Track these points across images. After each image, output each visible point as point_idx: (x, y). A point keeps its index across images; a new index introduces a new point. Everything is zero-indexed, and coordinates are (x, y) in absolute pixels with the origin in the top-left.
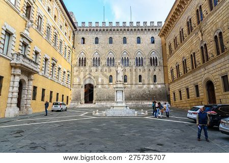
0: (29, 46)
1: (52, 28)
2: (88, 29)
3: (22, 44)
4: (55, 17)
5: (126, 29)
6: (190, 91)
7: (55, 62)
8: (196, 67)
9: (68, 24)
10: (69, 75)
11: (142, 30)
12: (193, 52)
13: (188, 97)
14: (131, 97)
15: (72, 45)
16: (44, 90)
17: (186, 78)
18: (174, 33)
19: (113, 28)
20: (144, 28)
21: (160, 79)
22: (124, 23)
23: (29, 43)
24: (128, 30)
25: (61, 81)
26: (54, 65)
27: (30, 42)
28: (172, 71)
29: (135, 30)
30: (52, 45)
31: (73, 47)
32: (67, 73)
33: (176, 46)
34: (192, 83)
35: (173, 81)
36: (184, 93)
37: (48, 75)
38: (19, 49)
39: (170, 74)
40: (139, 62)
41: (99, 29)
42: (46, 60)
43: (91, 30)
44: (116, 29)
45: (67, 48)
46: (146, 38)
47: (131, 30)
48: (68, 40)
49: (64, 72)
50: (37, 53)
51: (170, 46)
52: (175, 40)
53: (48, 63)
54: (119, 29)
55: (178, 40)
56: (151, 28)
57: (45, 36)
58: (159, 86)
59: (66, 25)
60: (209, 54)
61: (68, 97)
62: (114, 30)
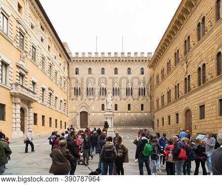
0: (26, 76)
1: (46, 59)
2: (82, 59)
3: (19, 75)
4: (49, 47)
5: (118, 59)
6: (171, 119)
7: (52, 92)
8: (178, 97)
9: (62, 54)
10: (65, 104)
11: (132, 61)
12: (178, 83)
13: (169, 124)
14: (120, 123)
15: (67, 75)
16: (43, 117)
17: (169, 107)
18: (162, 64)
19: (105, 59)
20: (134, 59)
21: (147, 108)
22: (116, 53)
23: (25, 74)
24: (119, 61)
25: (58, 109)
26: (51, 94)
27: (27, 73)
28: (158, 101)
29: (126, 61)
30: (48, 75)
31: (68, 77)
32: (63, 102)
33: (163, 76)
34: (174, 111)
35: (158, 110)
36: (166, 120)
37: (46, 103)
38: (17, 79)
39: (155, 104)
40: (129, 92)
41: (91, 60)
42: (43, 90)
43: (84, 61)
44: (108, 59)
45: (63, 78)
46: (136, 69)
47: (123, 61)
48: (63, 70)
49: (61, 101)
50: (34, 83)
51: (157, 77)
52: (162, 71)
53: (45, 92)
54: (111, 59)
55: (165, 71)
56: (141, 59)
57: (40, 67)
58: (146, 114)
59: (60, 56)
60: (191, 85)
61: (65, 123)
62: (106, 61)
